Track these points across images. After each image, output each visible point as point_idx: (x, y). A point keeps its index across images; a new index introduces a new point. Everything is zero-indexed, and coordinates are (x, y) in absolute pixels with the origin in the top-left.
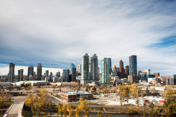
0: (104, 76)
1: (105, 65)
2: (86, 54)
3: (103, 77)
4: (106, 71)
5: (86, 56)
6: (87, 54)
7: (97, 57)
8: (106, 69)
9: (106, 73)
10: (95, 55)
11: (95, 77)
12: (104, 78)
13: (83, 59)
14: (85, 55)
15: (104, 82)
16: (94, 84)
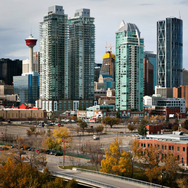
0: (128, 86)
1: (133, 47)
2: (57, 10)
3: (124, 90)
4: (133, 70)
5: (59, 16)
6: (59, 9)
7: (93, 19)
8: (133, 64)
9: (133, 75)
10: (86, 12)
11: (85, 89)
12: (128, 94)
13: (45, 26)
14: (54, 11)
15: (127, 106)
16: (100, 113)
